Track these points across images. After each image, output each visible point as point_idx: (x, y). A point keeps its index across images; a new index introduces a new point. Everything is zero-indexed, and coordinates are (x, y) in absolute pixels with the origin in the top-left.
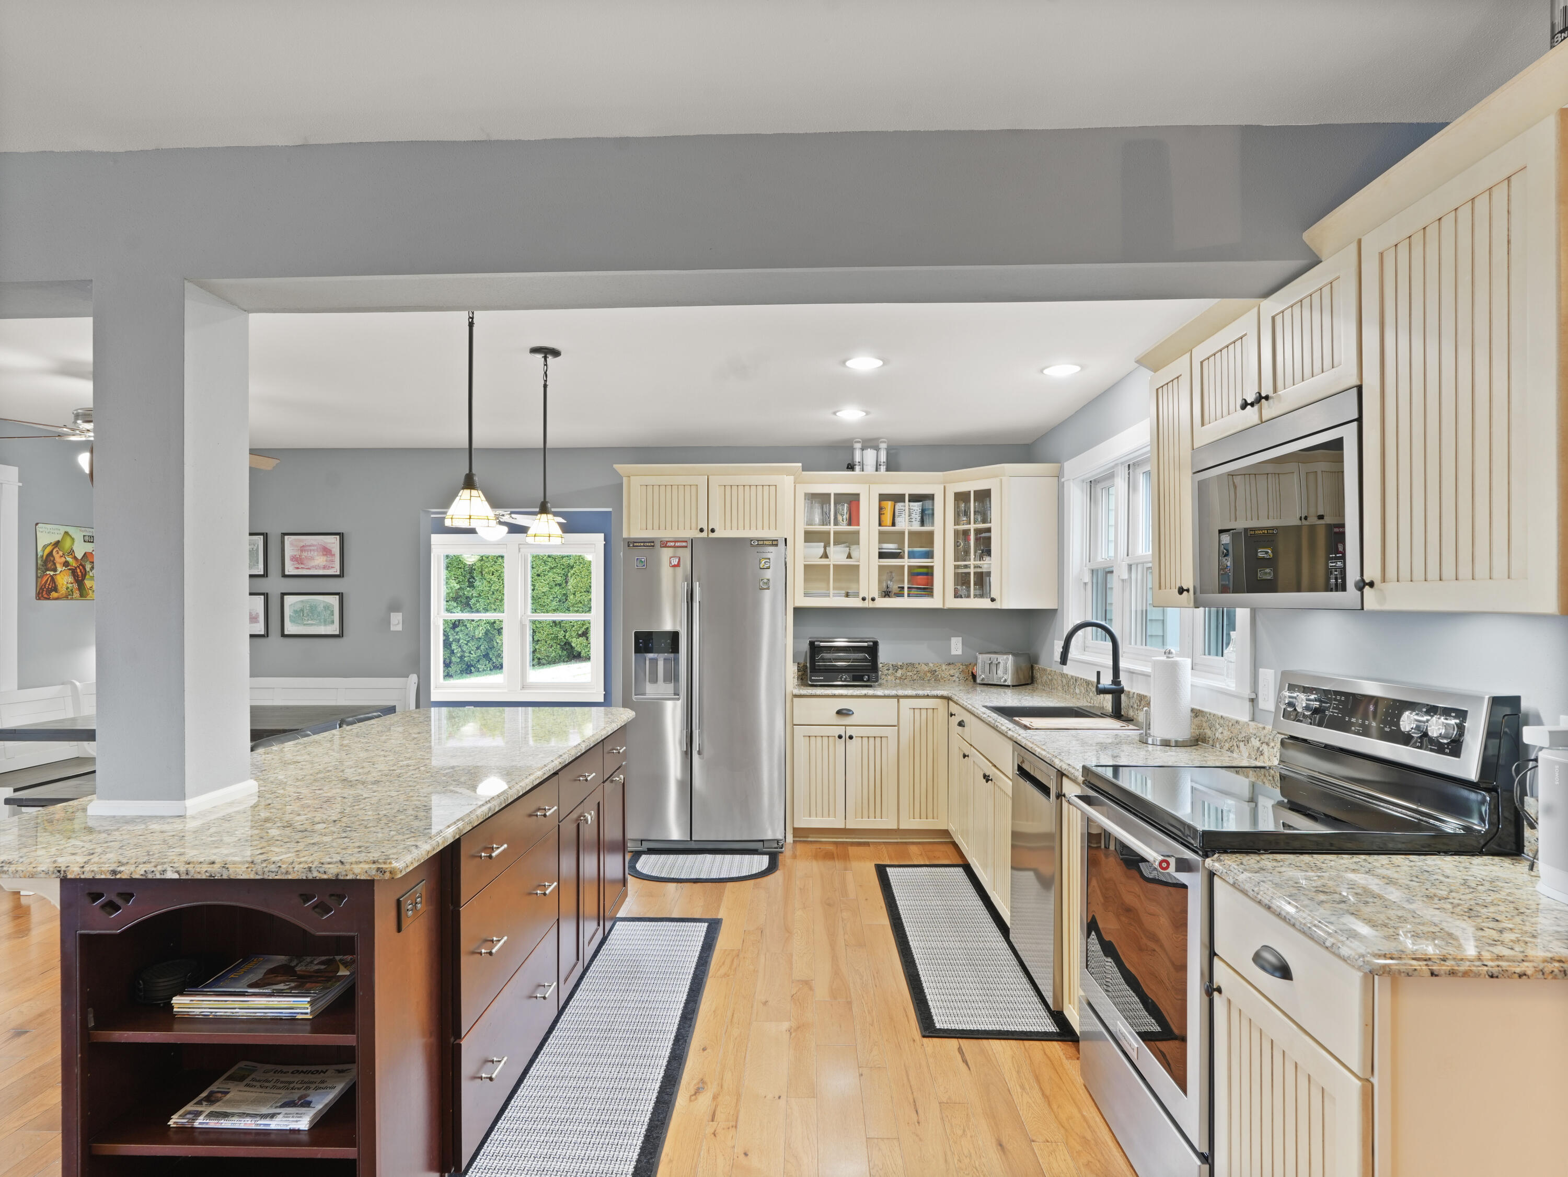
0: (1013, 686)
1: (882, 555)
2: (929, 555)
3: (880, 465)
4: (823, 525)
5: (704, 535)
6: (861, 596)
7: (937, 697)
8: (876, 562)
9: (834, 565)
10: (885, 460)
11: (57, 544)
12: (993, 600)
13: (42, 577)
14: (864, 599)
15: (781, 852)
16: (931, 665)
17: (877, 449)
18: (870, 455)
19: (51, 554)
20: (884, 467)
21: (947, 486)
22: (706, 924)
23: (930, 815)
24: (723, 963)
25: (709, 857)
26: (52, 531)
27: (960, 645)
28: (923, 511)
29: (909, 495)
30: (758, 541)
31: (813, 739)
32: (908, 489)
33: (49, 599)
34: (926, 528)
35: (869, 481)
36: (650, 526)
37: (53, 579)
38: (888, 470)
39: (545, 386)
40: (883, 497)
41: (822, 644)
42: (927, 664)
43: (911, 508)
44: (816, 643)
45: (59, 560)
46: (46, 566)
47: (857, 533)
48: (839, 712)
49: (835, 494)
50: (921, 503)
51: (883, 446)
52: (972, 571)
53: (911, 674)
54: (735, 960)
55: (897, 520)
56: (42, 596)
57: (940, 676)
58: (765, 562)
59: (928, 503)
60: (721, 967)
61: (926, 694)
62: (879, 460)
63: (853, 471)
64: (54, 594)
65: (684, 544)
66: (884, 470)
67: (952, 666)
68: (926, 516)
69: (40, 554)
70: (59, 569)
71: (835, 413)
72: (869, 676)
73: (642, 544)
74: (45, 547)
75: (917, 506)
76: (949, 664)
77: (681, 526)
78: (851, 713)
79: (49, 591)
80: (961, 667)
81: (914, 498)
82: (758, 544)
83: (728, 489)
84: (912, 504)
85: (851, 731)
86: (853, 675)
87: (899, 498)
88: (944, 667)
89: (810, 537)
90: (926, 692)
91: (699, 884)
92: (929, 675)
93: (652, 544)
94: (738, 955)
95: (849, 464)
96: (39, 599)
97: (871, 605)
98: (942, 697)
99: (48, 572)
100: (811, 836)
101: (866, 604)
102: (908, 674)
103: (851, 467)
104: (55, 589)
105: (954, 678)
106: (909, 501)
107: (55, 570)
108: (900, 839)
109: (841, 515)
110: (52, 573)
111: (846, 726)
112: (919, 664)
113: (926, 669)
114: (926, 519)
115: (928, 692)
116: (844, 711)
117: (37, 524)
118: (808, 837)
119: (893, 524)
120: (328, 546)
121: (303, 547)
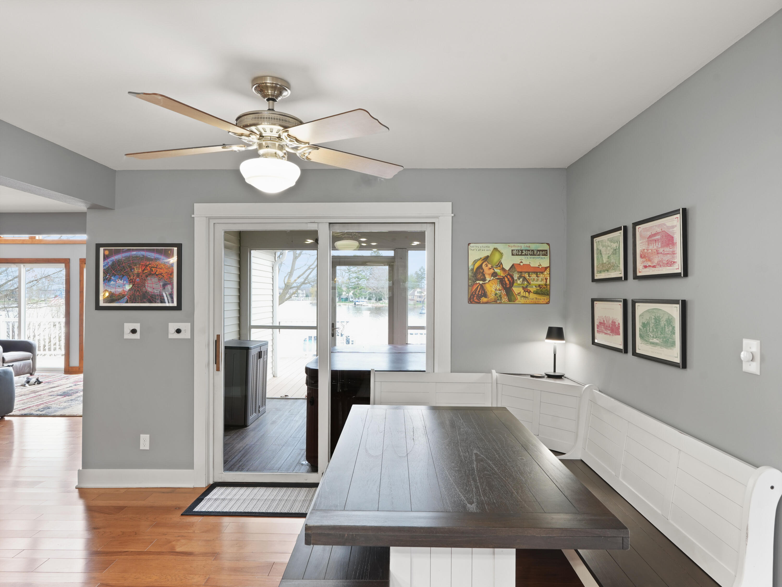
11: (486, 259)
13: (472, 286)
19: (480, 267)
26: (482, 249)
33: (479, 303)
37: (482, 286)
45: (487, 271)
46: (476, 277)
56: (473, 301)
64: (484, 299)
69: (471, 267)
70: (488, 278)
74: (475, 262)
79: (479, 297)
96: (471, 303)
99: (478, 282)
104: (485, 295)
107: (484, 280)
110: (481, 282)
117: (469, 244)
120: (670, 232)
121: (650, 237)
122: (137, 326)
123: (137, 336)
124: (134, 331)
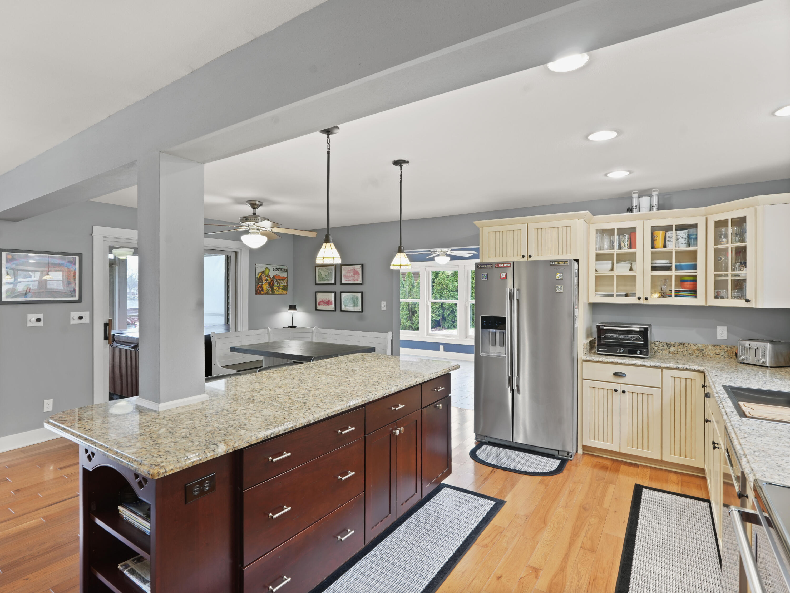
0: (771, 367)
1: (654, 268)
2: (695, 267)
3: (653, 207)
4: (611, 249)
5: (525, 259)
6: (637, 296)
7: (695, 371)
8: (649, 273)
9: (617, 276)
10: (657, 203)
11: (263, 272)
12: (747, 301)
13: (257, 286)
14: (639, 298)
15: (570, 460)
16: (700, 345)
17: (651, 196)
18: (645, 201)
19: (261, 276)
20: (656, 208)
21: (709, 217)
22: (494, 503)
23: (689, 454)
24: (489, 536)
25: (522, 454)
26: (261, 267)
27: (725, 333)
28: (689, 237)
29: (676, 225)
30: (555, 262)
31: (596, 390)
32: (674, 222)
33: (260, 294)
34: (691, 248)
35: (644, 218)
36: (494, 255)
37: (261, 286)
38: (659, 209)
39: (401, 182)
40: (654, 229)
41: (605, 328)
42: (695, 345)
43: (678, 234)
44: (601, 327)
45: (264, 278)
46: (259, 281)
47: (635, 254)
48: (616, 374)
49: (618, 229)
50: (687, 231)
51: (655, 193)
52: (729, 278)
53: (682, 350)
54: (498, 536)
55: (668, 243)
56: (258, 293)
57: (706, 354)
58: (559, 275)
59: (692, 231)
60: (486, 538)
61: (685, 368)
62: (652, 204)
63: (632, 212)
64: (262, 292)
65: (509, 265)
66: (656, 209)
67: (718, 347)
68: (692, 240)
69: (257, 276)
70: (264, 282)
71: (606, 175)
72: (641, 351)
73: (485, 266)
74: (259, 274)
75: (683, 234)
76: (715, 346)
77: (512, 254)
78: (624, 375)
79: (260, 291)
80: (726, 348)
81: (680, 228)
82: (555, 264)
83: (540, 230)
84: (678, 232)
85: (624, 387)
86: (629, 350)
87: (668, 228)
88: (710, 347)
89: (599, 257)
90: (685, 367)
91: (507, 472)
92: (697, 352)
93: (491, 266)
94: (502, 532)
95: (629, 208)
96: (257, 294)
97: (645, 302)
98: (699, 371)
99: (260, 284)
100: (596, 452)
101: (642, 302)
102: (679, 350)
103: (630, 210)
104: (262, 290)
105: (720, 356)
106: (676, 230)
107: (262, 283)
108: (665, 467)
109: (624, 242)
110: (261, 284)
111: (620, 383)
112: (689, 344)
113: (695, 348)
114: (692, 242)
115: (687, 366)
116: (620, 374)
117: (256, 264)
118: (594, 452)
119: (665, 247)
120: (357, 270)
121: (348, 270)
122: (41, 316)
123: (41, 324)
124: (38, 320)
